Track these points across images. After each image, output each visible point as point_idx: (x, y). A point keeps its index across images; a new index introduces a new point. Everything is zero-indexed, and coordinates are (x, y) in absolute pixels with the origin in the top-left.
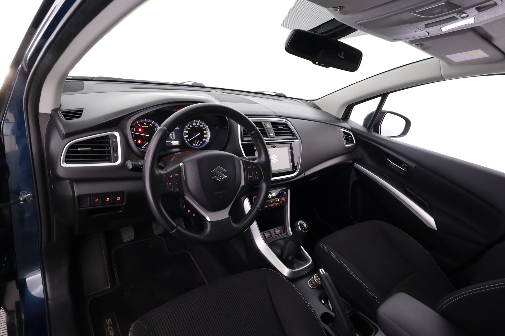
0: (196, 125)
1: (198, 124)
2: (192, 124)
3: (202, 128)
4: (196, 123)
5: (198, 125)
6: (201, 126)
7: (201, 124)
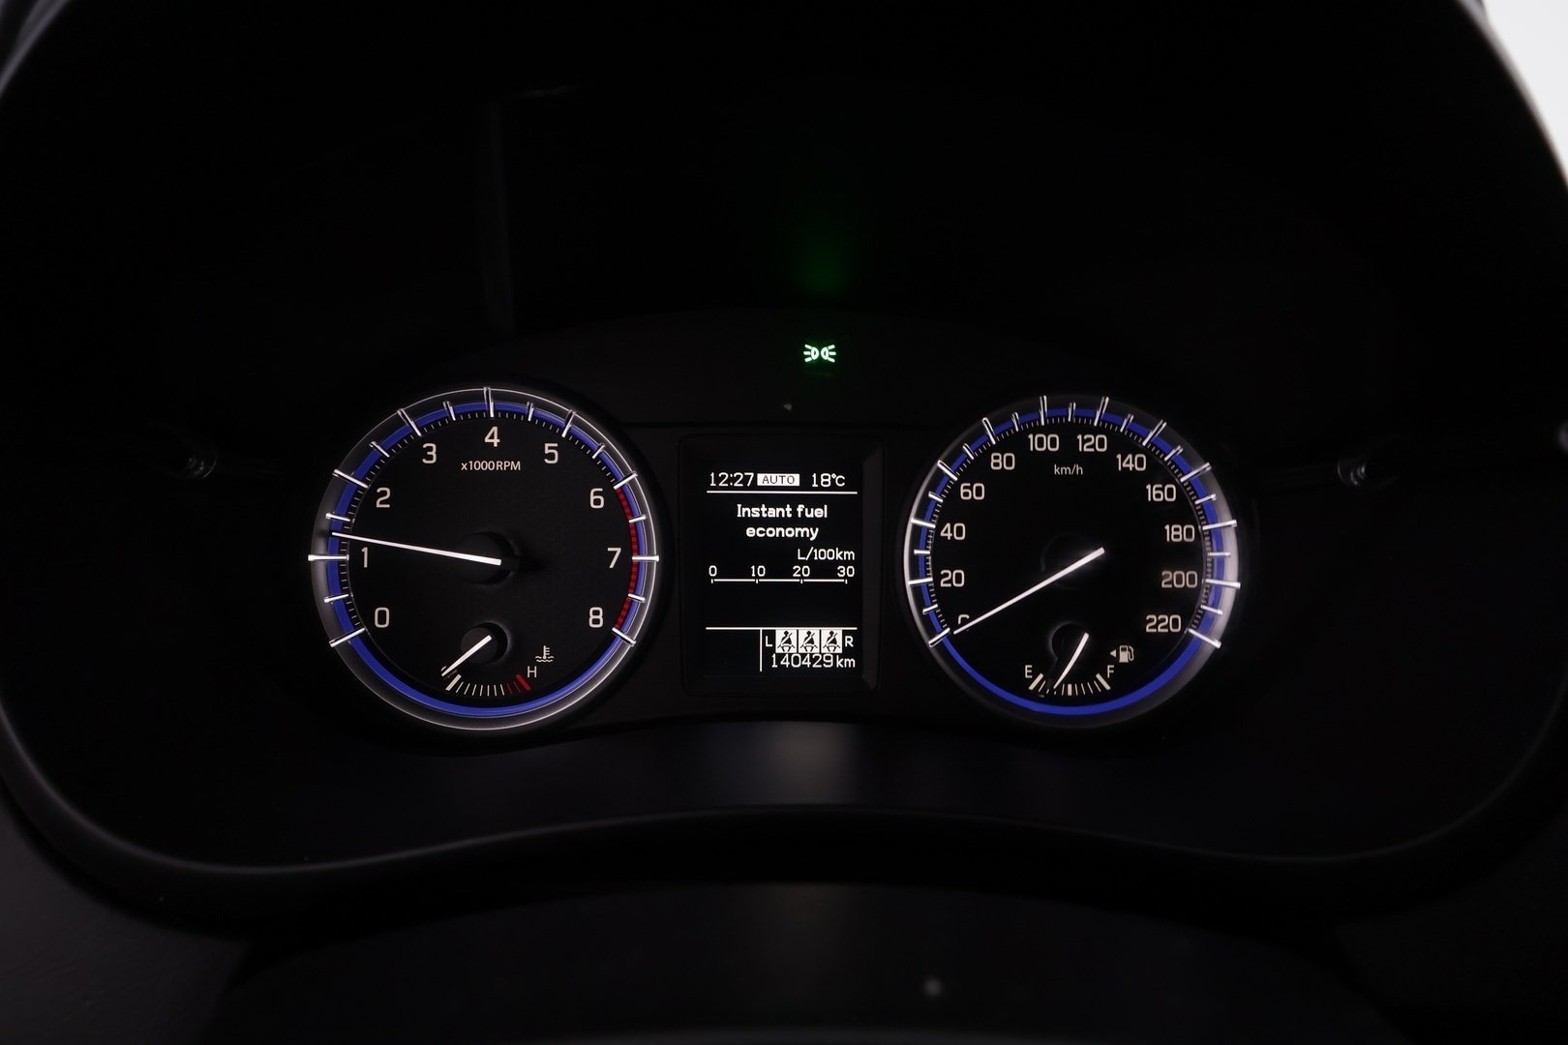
0: (1069, 453)
1: (1090, 444)
2: (1013, 443)
3: (1138, 481)
4: (1068, 433)
5: (1087, 459)
6: (1129, 463)
7: (1125, 444)
